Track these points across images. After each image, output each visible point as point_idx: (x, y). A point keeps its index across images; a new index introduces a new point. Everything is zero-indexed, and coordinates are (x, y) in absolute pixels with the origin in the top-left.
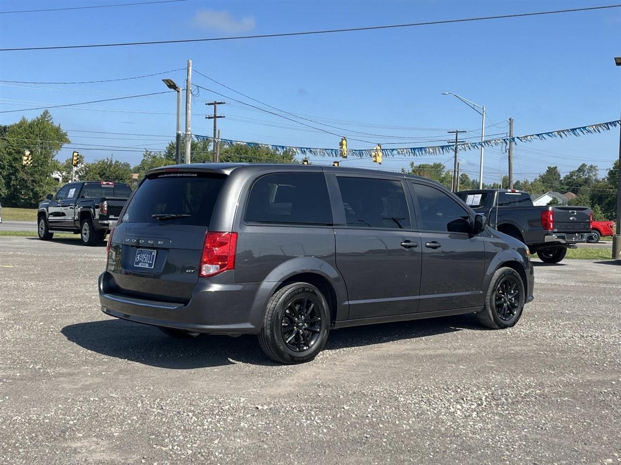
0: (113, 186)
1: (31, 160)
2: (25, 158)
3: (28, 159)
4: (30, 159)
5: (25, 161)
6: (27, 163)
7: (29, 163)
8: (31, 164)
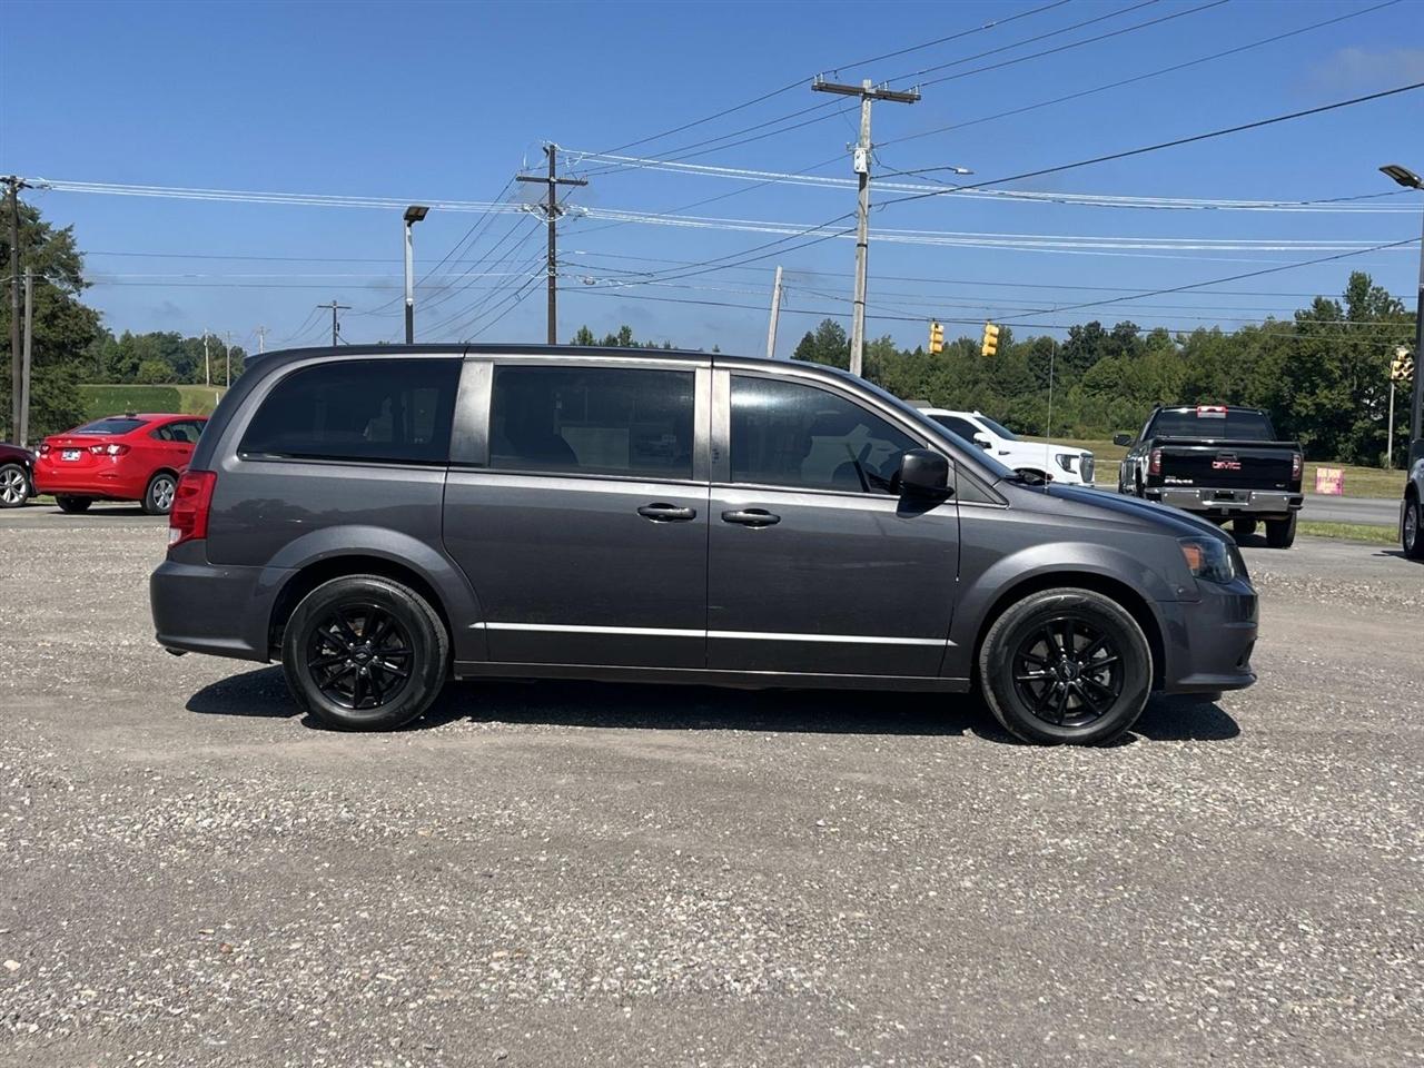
0: (1223, 415)
1: (1410, 367)
2: (1397, 364)
3: (1402, 366)
4: (1406, 365)
5: (1396, 370)
6: (1401, 375)
7: (1405, 374)
8: (1409, 375)
